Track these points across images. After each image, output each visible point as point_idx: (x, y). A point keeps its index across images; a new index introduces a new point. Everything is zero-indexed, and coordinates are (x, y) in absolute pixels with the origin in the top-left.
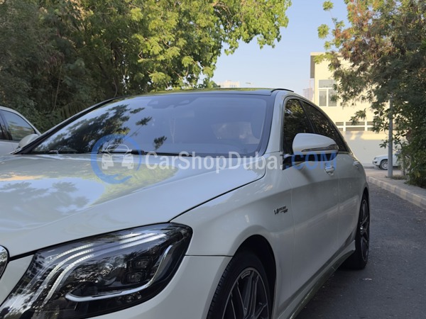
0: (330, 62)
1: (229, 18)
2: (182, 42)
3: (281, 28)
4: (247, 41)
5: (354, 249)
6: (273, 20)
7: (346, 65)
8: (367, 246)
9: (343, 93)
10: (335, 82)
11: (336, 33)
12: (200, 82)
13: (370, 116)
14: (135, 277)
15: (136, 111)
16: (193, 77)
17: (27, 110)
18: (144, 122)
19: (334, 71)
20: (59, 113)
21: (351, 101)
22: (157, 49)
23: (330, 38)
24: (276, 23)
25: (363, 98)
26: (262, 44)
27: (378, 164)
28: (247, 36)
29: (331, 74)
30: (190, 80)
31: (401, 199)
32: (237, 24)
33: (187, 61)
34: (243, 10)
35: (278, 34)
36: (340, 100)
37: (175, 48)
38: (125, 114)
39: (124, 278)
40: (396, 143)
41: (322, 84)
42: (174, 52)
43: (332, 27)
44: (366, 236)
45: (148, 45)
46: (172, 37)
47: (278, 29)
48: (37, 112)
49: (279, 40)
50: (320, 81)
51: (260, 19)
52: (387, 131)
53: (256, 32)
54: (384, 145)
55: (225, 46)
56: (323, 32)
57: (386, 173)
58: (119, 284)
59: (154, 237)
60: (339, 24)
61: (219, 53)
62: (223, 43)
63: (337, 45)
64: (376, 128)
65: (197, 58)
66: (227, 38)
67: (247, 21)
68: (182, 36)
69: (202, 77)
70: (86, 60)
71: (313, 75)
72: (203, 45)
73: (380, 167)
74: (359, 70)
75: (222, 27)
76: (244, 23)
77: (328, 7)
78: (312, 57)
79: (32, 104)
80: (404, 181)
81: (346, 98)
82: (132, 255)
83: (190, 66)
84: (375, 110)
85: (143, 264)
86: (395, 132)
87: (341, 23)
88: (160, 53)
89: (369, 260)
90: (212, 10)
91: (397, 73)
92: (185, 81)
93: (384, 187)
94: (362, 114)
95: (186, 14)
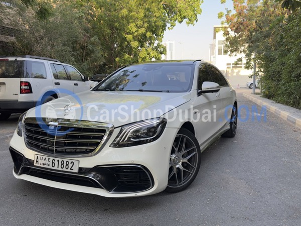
0: (223, 32)
1: (170, 10)
2: (146, 25)
3: (198, 15)
4: (180, 22)
5: (229, 128)
6: (194, 11)
7: (232, 34)
8: (236, 128)
9: (231, 49)
10: (226, 43)
11: (227, 16)
12: (155, 45)
13: (244, 61)
14: (151, 134)
15: (132, 72)
16: (151, 43)
17: (71, 63)
18: (136, 76)
19: (226, 37)
20: (86, 63)
21: (235, 53)
22: (134, 29)
23: (224, 19)
24: (195, 12)
25: (241, 52)
26: (188, 24)
27: (249, 86)
28: (180, 20)
29: (224, 38)
30: (150, 44)
31: (257, 105)
32: (175, 13)
33: (149, 34)
34: (178, 6)
35: (196, 18)
36: (229, 53)
37: (143, 29)
38: (128, 73)
39: (147, 135)
40: (257, 76)
41: (220, 42)
42: (142, 30)
43: (225, 13)
44: (235, 123)
45: (130, 28)
46: (141, 23)
47: (196, 16)
48: (75, 64)
49: (197, 21)
50: (219, 41)
51: (187, 11)
52: (253, 70)
53: (184, 17)
54: (251, 77)
55: (168, 25)
56: (220, 16)
57: (251, 91)
58: (146, 136)
59: (155, 122)
60: (229, 12)
61: (165, 29)
62: (167, 24)
63: (228, 23)
64: (247, 68)
65: (153, 32)
66: (169, 21)
67: (180, 11)
68: (146, 22)
69: (156, 43)
70: (98, 36)
71: (215, 38)
72: (157, 26)
73: (250, 88)
74: (239, 37)
75: (167, 15)
76: (178, 13)
77: (223, 2)
78: (215, 28)
79: (73, 59)
80: (260, 96)
81: (232, 51)
82: (148, 128)
83: (150, 37)
84: (247, 59)
85: (153, 130)
86: (257, 70)
87: (230, 10)
88: (136, 31)
89: (237, 133)
90: (162, 7)
91: (258, 40)
92: (148, 45)
93: (250, 99)
94: (240, 60)
95: (148, 10)
